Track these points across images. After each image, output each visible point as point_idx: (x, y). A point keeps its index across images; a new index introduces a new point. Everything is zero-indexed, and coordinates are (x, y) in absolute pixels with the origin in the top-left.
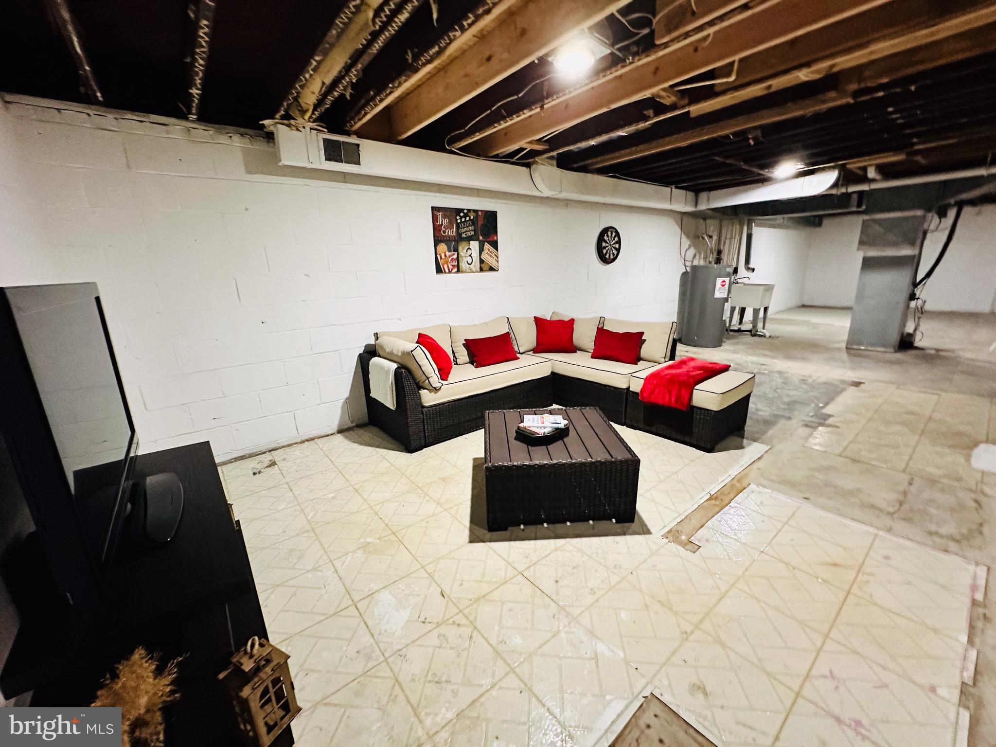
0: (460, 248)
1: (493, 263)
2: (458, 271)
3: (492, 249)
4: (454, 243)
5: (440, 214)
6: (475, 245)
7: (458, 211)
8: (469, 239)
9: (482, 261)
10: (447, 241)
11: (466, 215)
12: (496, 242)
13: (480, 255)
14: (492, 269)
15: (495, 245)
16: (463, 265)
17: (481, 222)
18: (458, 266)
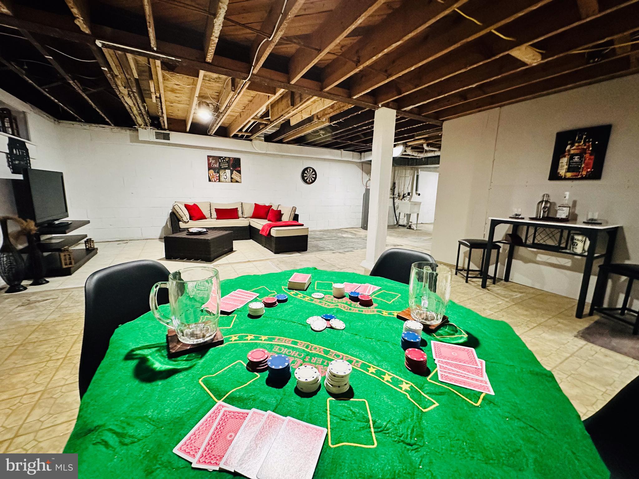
0: (221, 172)
1: (238, 179)
2: (219, 181)
3: (237, 173)
4: (218, 170)
5: (211, 159)
6: (228, 172)
7: (220, 157)
8: (225, 169)
9: (232, 178)
10: (214, 169)
11: (224, 159)
12: (240, 171)
13: (231, 175)
14: (237, 182)
15: (239, 172)
16: (222, 179)
17: (231, 162)
18: (219, 179)
